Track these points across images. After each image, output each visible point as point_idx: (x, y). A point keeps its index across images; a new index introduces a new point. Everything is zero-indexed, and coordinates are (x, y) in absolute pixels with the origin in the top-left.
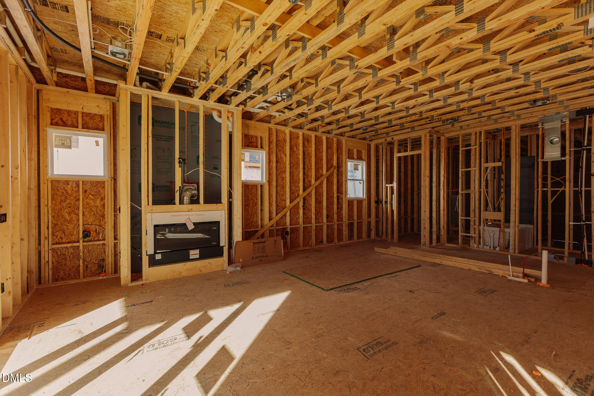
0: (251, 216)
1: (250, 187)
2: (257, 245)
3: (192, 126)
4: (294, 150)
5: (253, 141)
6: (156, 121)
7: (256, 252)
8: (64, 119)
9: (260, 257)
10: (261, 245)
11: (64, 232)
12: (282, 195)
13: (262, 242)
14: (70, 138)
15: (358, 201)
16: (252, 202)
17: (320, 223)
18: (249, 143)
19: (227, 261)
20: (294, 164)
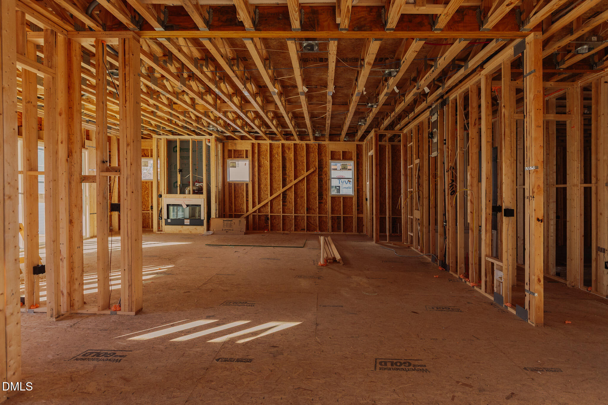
0: (241, 205)
1: (240, 185)
2: (226, 222)
3: (200, 149)
4: (276, 157)
5: (241, 153)
6: (182, 149)
7: (225, 226)
8: (145, 153)
9: (228, 230)
10: (229, 222)
11: (145, 206)
12: (265, 191)
13: (230, 221)
14: (147, 162)
15: (343, 198)
16: (241, 195)
17: (302, 214)
18: (239, 155)
19: (206, 229)
20: (275, 167)
